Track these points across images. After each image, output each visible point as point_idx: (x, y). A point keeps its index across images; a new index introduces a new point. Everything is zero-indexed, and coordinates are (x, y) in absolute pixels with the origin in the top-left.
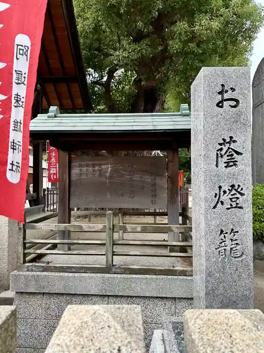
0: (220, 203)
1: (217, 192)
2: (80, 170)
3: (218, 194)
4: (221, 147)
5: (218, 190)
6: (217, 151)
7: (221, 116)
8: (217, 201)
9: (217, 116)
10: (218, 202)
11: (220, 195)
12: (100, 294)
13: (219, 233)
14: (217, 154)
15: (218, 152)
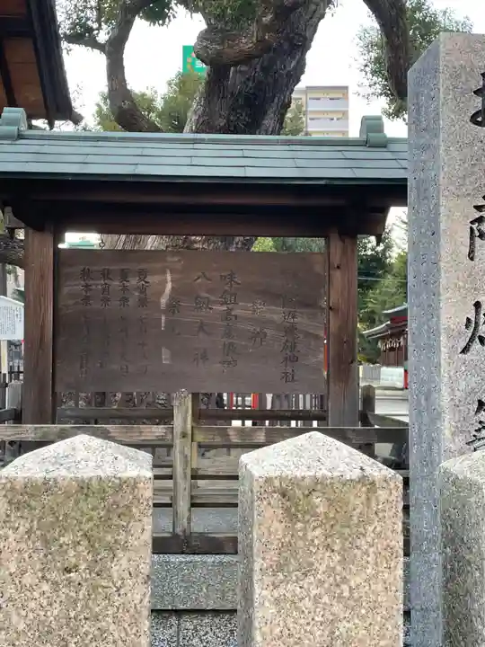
0: (477, 340)
1: (472, 316)
2: (87, 286)
3: (473, 319)
4: (481, 214)
5: (474, 311)
6: (472, 223)
7: (479, 144)
8: (470, 335)
9: (471, 144)
10: (471, 340)
11: (476, 323)
12: (159, 607)
13: (476, 406)
14: (472, 229)
15: (475, 226)
